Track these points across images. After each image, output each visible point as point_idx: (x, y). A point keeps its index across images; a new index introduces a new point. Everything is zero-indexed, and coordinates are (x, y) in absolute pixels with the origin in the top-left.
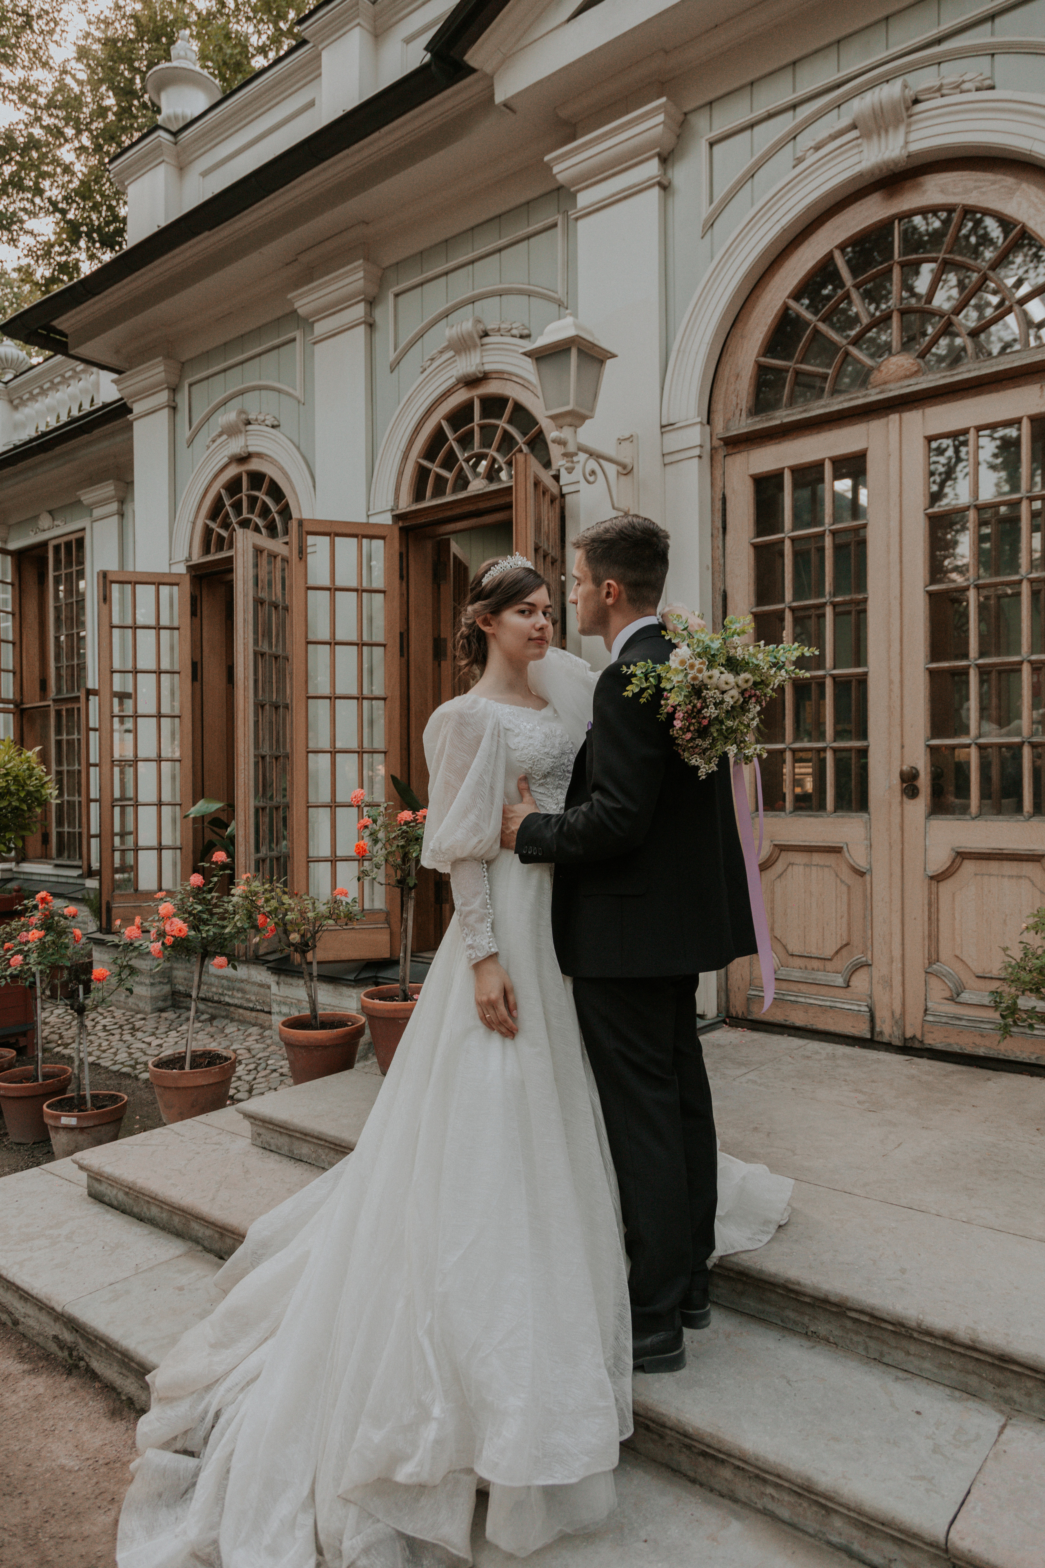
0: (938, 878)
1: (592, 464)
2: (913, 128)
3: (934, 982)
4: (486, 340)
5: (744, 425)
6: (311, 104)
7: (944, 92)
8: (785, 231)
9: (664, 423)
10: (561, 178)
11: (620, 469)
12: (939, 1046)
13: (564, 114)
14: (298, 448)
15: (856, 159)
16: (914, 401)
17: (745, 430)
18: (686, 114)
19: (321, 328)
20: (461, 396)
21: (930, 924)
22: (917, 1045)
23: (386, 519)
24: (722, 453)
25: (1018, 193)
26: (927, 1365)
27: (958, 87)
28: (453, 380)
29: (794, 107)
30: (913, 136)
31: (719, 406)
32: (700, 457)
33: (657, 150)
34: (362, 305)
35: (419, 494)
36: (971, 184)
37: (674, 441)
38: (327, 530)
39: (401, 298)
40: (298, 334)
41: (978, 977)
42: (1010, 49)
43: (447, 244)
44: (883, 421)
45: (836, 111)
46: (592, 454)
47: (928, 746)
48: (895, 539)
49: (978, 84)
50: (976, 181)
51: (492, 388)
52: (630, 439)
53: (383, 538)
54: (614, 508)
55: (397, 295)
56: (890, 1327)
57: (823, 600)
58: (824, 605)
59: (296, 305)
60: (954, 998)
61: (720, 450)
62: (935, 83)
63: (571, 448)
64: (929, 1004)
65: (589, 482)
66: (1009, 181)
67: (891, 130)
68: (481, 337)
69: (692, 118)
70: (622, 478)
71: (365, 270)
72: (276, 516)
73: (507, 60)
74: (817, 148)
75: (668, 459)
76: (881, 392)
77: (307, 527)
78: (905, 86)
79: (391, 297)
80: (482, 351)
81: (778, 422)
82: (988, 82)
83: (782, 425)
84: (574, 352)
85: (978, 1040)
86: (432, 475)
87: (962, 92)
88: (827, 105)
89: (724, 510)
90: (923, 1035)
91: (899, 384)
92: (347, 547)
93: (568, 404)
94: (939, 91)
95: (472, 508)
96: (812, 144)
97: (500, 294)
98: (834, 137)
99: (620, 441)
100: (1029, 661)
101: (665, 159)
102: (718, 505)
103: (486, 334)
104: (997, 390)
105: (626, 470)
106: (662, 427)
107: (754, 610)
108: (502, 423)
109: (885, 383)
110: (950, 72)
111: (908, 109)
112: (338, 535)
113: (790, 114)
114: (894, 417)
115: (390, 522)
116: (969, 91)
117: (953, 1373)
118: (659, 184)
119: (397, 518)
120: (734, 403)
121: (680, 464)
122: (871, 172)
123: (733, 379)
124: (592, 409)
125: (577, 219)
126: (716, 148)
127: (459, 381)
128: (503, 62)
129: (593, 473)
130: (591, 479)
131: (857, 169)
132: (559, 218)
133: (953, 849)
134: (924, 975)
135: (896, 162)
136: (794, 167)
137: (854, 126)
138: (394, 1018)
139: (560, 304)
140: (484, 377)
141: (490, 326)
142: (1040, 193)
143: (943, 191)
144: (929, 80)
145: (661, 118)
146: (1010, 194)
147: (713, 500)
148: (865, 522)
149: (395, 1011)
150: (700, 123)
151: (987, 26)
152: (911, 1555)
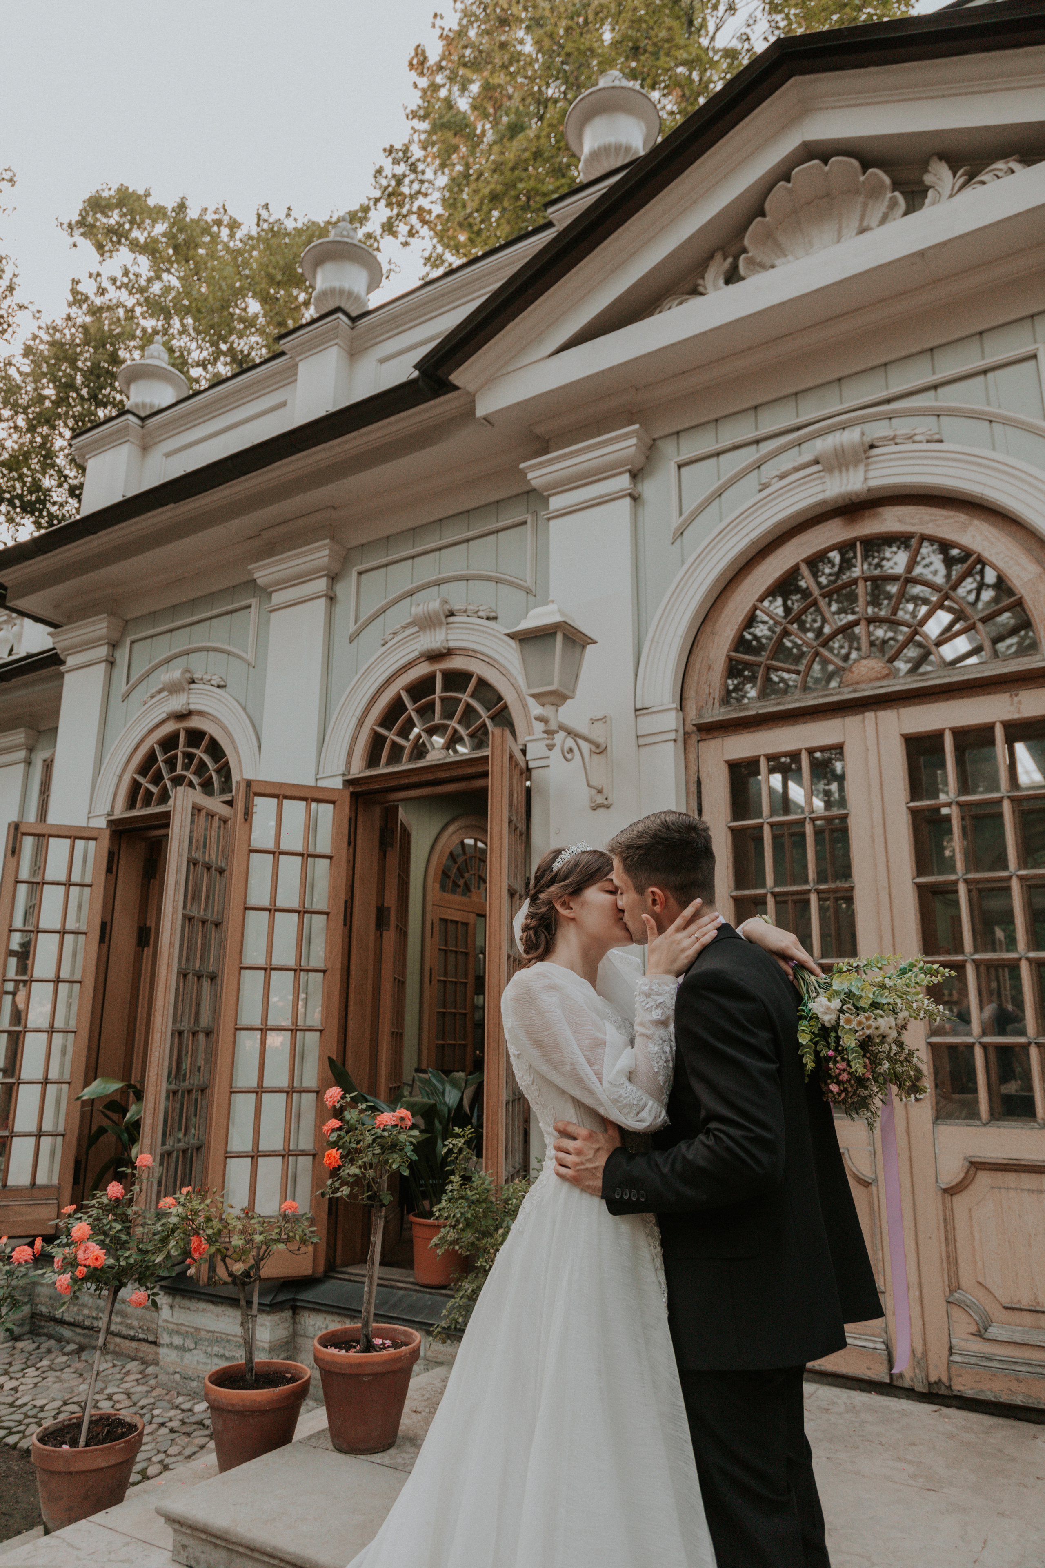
0: (951, 1191)
1: (570, 742)
2: (871, 467)
3: (956, 1312)
4: (452, 619)
5: (718, 714)
6: (284, 404)
7: (898, 441)
8: (753, 543)
9: (638, 707)
10: (535, 483)
11: (594, 748)
12: (970, 1393)
13: (539, 430)
14: (244, 709)
15: (819, 488)
16: (887, 701)
17: (721, 718)
18: (654, 440)
19: (278, 598)
20: (424, 669)
21: (947, 1245)
22: (943, 1391)
23: (337, 783)
24: (695, 738)
25: (971, 528)
27: (910, 438)
28: (416, 653)
29: (757, 442)
30: (871, 474)
31: (691, 694)
32: (675, 741)
33: (629, 467)
34: (325, 579)
35: (373, 760)
36: (927, 518)
37: (648, 724)
38: (276, 792)
39: (363, 576)
40: (254, 602)
41: (1006, 1308)
42: (953, 413)
43: (414, 532)
44: (859, 718)
45: (797, 448)
46: (569, 732)
47: (929, 1044)
48: (879, 831)
49: (929, 438)
50: (931, 515)
51: (456, 663)
52: (604, 719)
53: (333, 802)
54: (589, 786)
55: (360, 573)
57: (807, 887)
58: (809, 891)
59: (256, 576)
60: (980, 1334)
61: (693, 736)
62: (889, 433)
63: (553, 726)
64: (954, 1341)
65: (567, 760)
66: (962, 517)
67: (851, 468)
68: (447, 616)
69: (661, 444)
70: (595, 757)
71: (330, 549)
72: (214, 774)
73: (490, 381)
74: (782, 477)
75: (642, 741)
76: (855, 691)
77: (255, 788)
78: (863, 434)
79: (354, 575)
80: (447, 629)
81: (753, 712)
82: (937, 437)
83: (758, 715)
84: (559, 637)
85: (1014, 1386)
86: (388, 742)
87: (914, 442)
88: (789, 443)
89: (699, 793)
90: (950, 1379)
91: (871, 685)
92: (295, 810)
93: (551, 683)
94: (893, 440)
95: (430, 777)
96: (778, 473)
97: (467, 579)
98: (797, 469)
99: (593, 721)
100: (1028, 959)
101: (635, 475)
102: (693, 788)
103: (452, 614)
104: (969, 697)
105: (599, 749)
106: (636, 710)
107: (734, 894)
108: (466, 697)
109: (858, 683)
110: (901, 426)
111: (865, 452)
112: (286, 797)
113: (754, 447)
114: (870, 715)
115: (341, 787)
116: (921, 442)
118: (630, 495)
119: (348, 783)
120: (707, 692)
121: (657, 746)
122: (835, 500)
123: (704, 671)
124: (574, 691)
125: (549, 519)
126: (683, 470)
127: (422, 655)
128: (485, 384)
129: (571, 750)
130: (569, 756)
131: (820, 497)
132: (529, 518)
133: (965, 1159)
134: (945, 1304)
135: (857, 494)
136: (760, 491)
137: (817, 462)
138: (357, 1375)
139: (528, 592)
140: (448, 653)
141: (456, 607)
142: (992, 529)
143: (900, 521)
144: (878, 430)
145: (634, 441)
146: (964, 527)
147: (687, 782)
148: (845, 812)
149: (360, 1365)
150: (668, 448)
151: (932, 393)
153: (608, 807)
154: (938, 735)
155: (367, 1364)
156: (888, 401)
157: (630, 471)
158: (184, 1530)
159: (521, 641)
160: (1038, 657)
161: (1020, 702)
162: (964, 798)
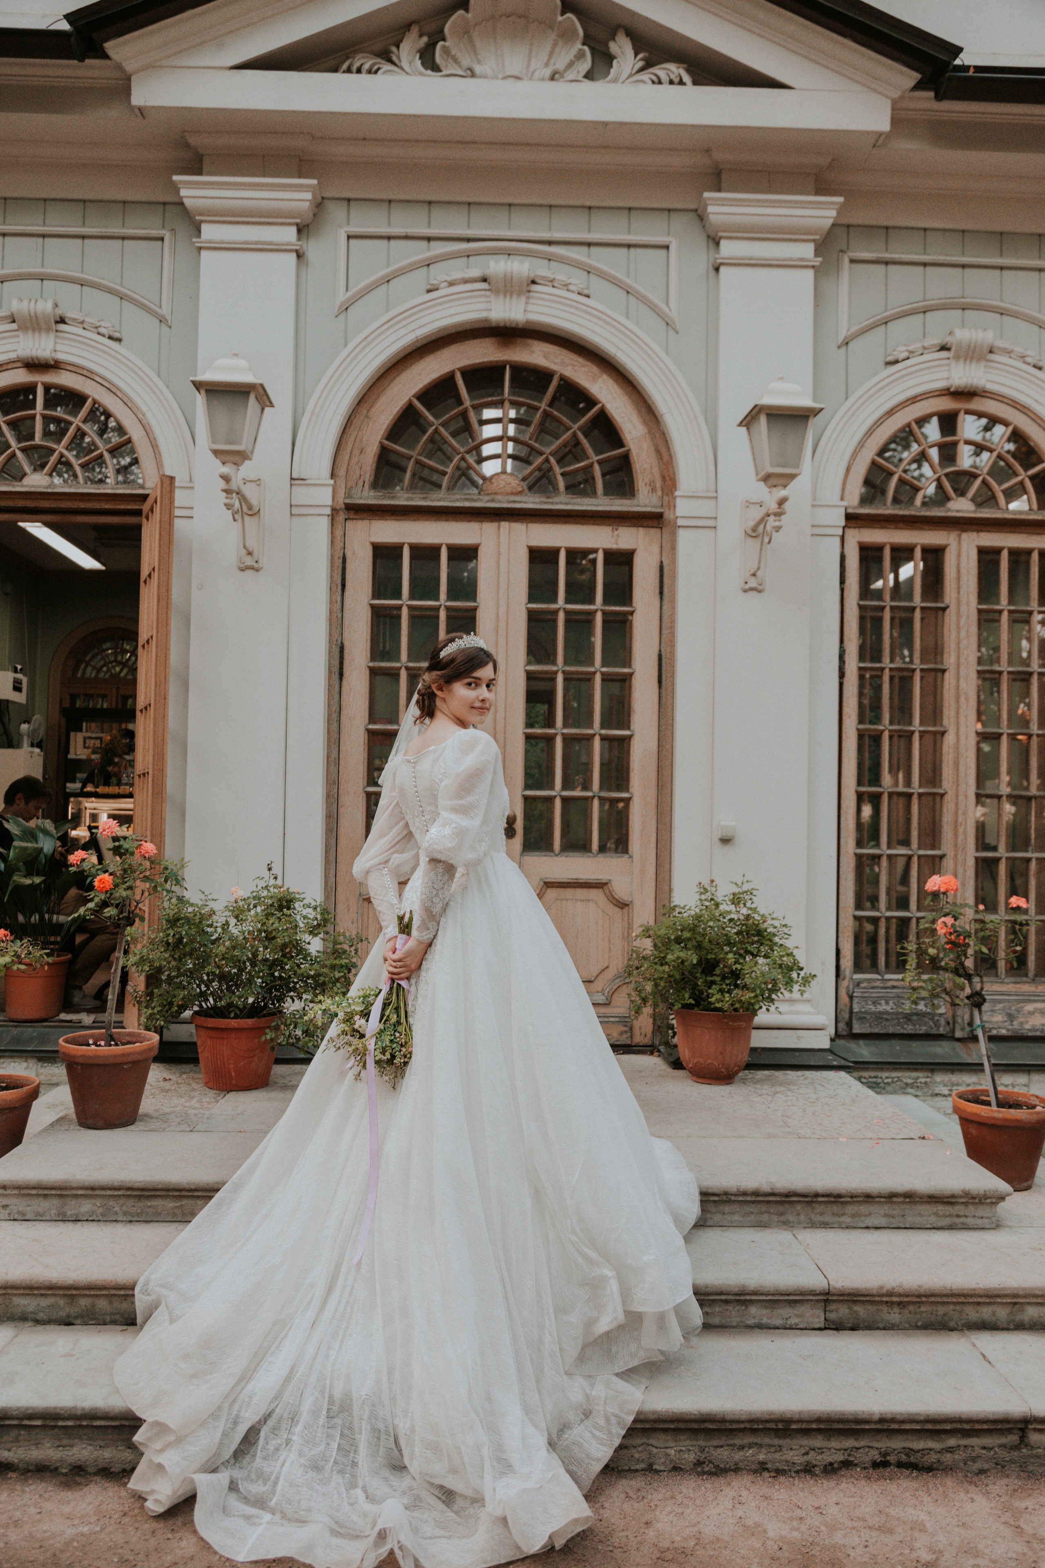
1: (238, 503)
2: (531, 301)
4: (62, 327)
5: (368, 497)
7: (555, 284)
9: (294, 476)
11: (246, 509)
13: (192, 140)
15: (483, 306)
16: (518, 515)
17: (369, 502)
18: (323, 198)
20: (20, 377)
24: (342, 516)
25: (600, 380)
26: (736, 1217)
27: (565, 286)
28: (13, 356)
29: (429, 239)
30: (530, 308)
31: (342, 472)
32: (324, 516)
33: (298, 221)
36: (567, 361)
37: (302, 495)
42: (602, 275)
44: (495, 525)
45: (467, 259)
47: (523, 796)
48: (502, 625)
49: (580, 290)
50: (570, 359)
51: (65, 379)
52: (257, 481)
54: (244, 546)
56: (716, 1198)
61: (341, 513)
62: (549, 274)
63: (233, 486)
65: (234, 519)
66: (595, 369)
67: (515, 296)
68: (57, 322)
69: (330, 206)
73: (149, 68)
74: (451, 284)
75: (295, 511)
76: (493, 501)
78: (529, 268)
80: (56, 337)
81: (401, 502)
82: (586, 291)
83: (404, 506)
84: (252, 397)
87: (568, 290)
88: (458, 252)
89: (344, 569)
91: (506, 498)
93: (239, 443)
94: (552, 282)
95: (29, 503)
96: (449, 279)
97: (81, 283)
98: (466, 281)
99: (245, 481)
100: (600, 735)
101: (302, 230)
102: (338, 563)
103: (62, 321)
104: (581, 524)
105: (253, 511)
106: (292, 479)
107: (371, 664)
108: (77, 421)
109: (496, 494)
110: (560, 273)
111: (528, 285)
113: (424, 243)
114: (505, 525)
116: (573, 292)
117: (753, 1217)
118: (297, 251)
120: (358, 473)
121: (309, 518)
122: (498, 321)
123: (356, 452)
125: (200, 248)
126: (353, 242)
127: (18, 359)
128: (145, 68)
129: (237, 510)
130: (236, 517)
131: (484, 315)
132: (167, 236)
133: (542, 879)
135: (517, 324)
136: (429, 291)
137: (483, 279)
138: (120, 1064)
139: (162, 320)
140: (54, 366)
141: (69, 315)
142: (615, 386)
143: (546, 357)
144: (542, 270)
145: (309, 196)
146: (595, 379)
147: (332, 556)
148: (475, 604)
149: (124, 1055)
150: (336, 212)
151: (584, 249)
152: (800, 1309)
153: (257, 570)
154: (555, 552)
155: (129, 1054)
156: (550, 243)
157: (297, 225)
158: (9, 1192)
159: (207, 391)
160: (635, 502)
161: (618, 536)
162: (570, 607)
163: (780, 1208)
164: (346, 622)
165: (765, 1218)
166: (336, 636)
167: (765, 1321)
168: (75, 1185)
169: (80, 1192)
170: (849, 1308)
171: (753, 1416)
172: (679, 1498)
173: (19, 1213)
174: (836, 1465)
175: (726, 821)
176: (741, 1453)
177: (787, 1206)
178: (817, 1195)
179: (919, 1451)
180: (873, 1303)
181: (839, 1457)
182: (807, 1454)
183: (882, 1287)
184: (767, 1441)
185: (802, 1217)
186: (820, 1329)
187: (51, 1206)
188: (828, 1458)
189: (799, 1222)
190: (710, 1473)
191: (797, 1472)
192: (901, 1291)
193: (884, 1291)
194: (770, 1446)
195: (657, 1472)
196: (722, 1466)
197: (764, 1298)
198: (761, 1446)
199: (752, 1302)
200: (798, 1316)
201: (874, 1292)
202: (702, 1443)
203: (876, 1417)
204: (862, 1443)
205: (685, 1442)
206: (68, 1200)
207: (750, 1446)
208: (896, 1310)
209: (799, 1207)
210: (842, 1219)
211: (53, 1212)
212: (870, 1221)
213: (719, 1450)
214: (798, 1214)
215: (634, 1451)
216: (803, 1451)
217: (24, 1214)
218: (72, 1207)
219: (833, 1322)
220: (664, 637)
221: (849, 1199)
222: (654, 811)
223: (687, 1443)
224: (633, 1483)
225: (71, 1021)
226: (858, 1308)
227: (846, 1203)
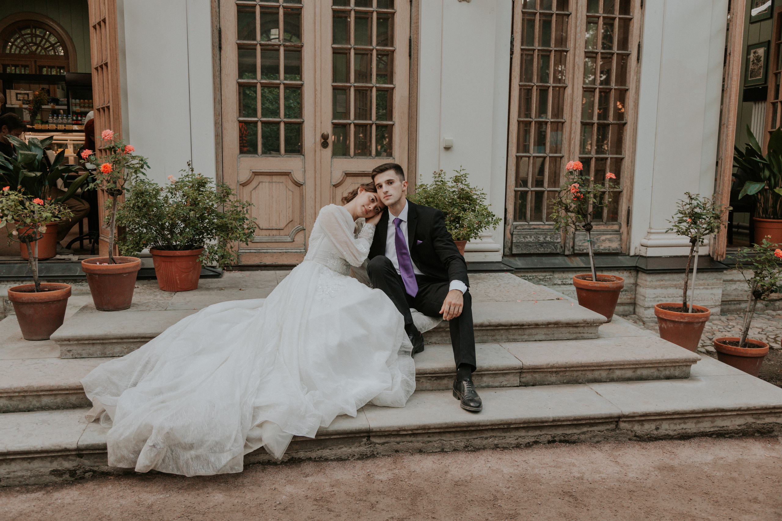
0: (336, 186)
47: (332, 123)
58: (279, 46)
100: (375, 87)
133: (343, 172)
148: (301, 5)
149: (123, 269)
152: (508, 377)
155: (127, 268)
158: (71, 343)
162: (357, 8)
163: (493, 333)
164: (222, 15)
165: (485, 338)
166: (216, 23)
167: (491, 384)
168: (111, 337)
169: (114, 341)
170: (532, 375)
171: (493, 423)
172: (459, 462)
173: (78, 354)
174: (531, 444)
175: (448, 137)
176: (486, 441)
177: (496, 331)
178: (512, 325)
179: (569, 435)
180: (543, 372)
181: (533, 440)
182: (517, 439)
183: (548, 364)
184: (499, 434)
185: (504, 337)
186: (517, 386)
187: (97, 349)
188: (527, 440)
189: (502, 340)
190: (472, 451)
191: (513, 448)
192: (557, 366)
193: (549, 366)
194: (500, 436)
195: (446, 452)
196: (477, 447)
197: (491, 372)
198: (496, 437)
199: (484, 374)
200: (506, 381)
201: (545, 367)
202: (467, 437)
203: (551, 419)
204: (543, 433)
205: (459, 437)
206: (106, 346)
207: (491, 437)
208: (554, 375)
209: (502, 332)
210: (523, 337)
211: (98, 353)
212: (537, 337)
213: (476, 440)
214: (502, 336)
215: (434, 443)
216: (516, 438)
217: (81, 355)
218: (109, 349)
219: (524, 383)
220: (412, 28)
221: (527, 327)
222: (406, 133)
223: (461, 438)
224: (435, 457)
225: (64, 259)
226: (537, 376)
227: (526, 329)
